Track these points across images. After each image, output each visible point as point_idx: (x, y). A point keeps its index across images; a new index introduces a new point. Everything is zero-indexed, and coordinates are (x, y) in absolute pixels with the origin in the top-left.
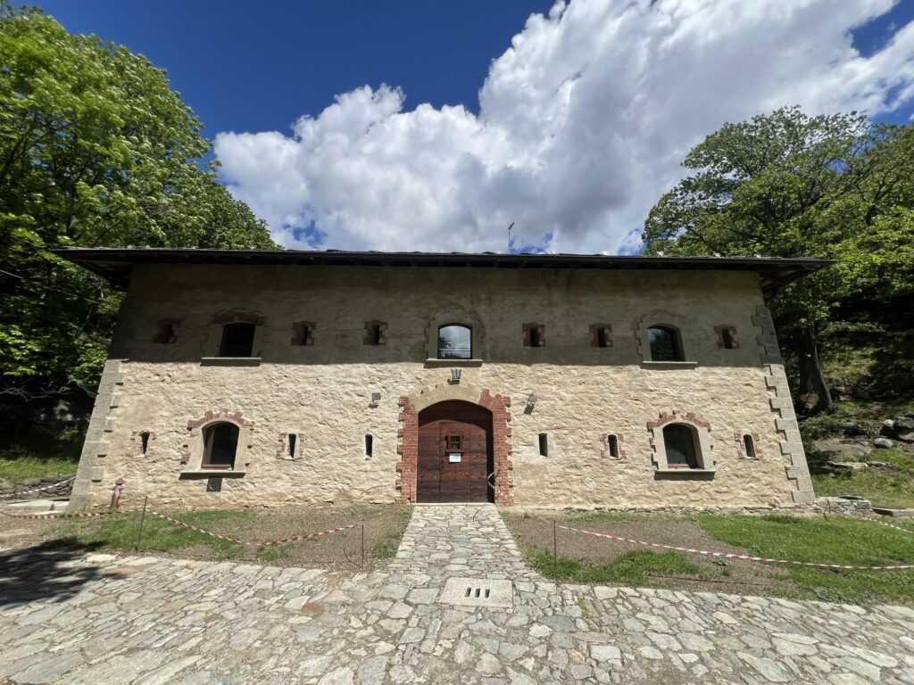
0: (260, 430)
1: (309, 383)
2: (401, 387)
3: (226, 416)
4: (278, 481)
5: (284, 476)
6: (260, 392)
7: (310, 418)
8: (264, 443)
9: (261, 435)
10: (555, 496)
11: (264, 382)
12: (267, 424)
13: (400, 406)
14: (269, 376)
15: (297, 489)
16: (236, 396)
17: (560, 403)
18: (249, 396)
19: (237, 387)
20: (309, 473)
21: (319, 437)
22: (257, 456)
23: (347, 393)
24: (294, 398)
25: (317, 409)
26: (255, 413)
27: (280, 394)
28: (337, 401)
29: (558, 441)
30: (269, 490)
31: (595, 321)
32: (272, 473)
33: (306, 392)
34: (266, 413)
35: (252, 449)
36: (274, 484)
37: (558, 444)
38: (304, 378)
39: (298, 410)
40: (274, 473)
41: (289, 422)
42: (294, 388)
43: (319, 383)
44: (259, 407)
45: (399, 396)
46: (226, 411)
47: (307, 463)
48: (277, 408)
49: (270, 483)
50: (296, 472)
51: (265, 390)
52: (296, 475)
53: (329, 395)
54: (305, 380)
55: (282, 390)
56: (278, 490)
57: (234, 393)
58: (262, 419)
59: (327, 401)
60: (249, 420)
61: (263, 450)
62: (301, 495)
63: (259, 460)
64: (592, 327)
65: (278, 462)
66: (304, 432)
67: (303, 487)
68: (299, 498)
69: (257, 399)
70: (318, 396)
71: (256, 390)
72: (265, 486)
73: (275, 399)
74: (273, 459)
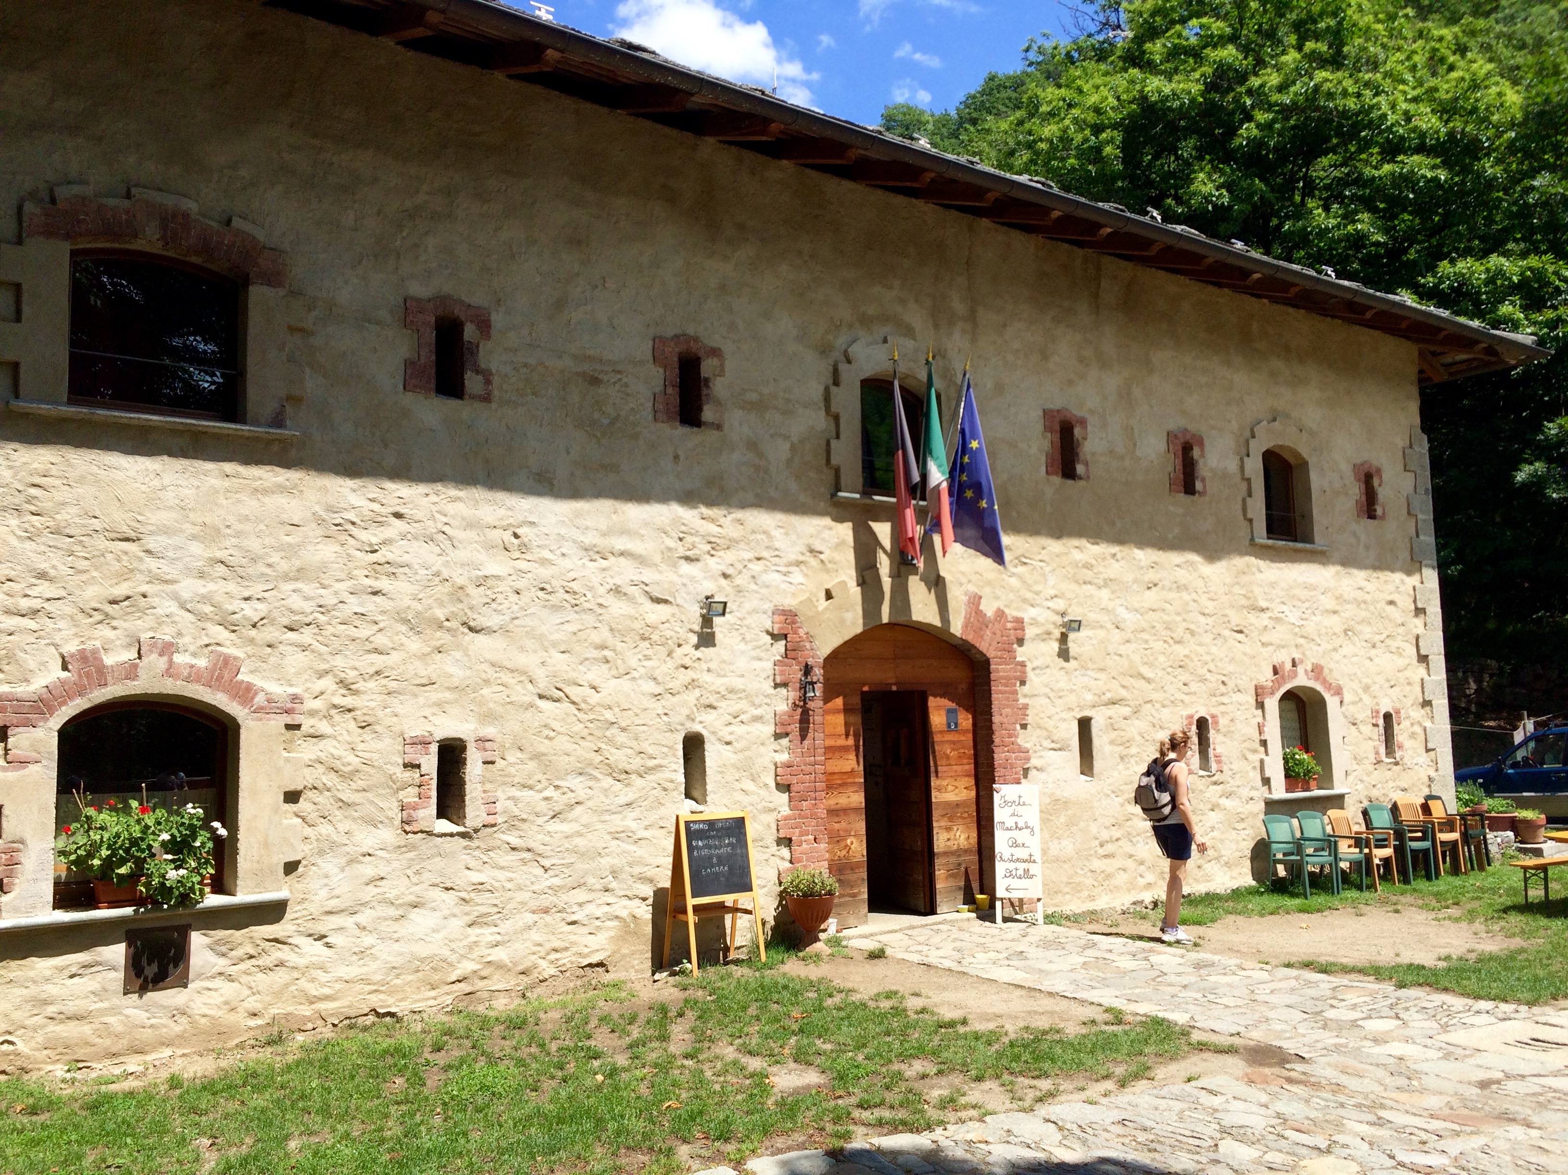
0: (323, 727)
1: (490, 547)
2: (774, 578)
3: (170, 671)
4: (414, 914)
5: (437, 894)
6: (300, 574)
7: (506, 677)
8: (348, 776)
9: (328, 747)
10: (1109, 876)
11: (313, 531)
12: (349, 701)
13: (775, 637)
14: (331, 509)
15: (487, 934)
16: (202, 587)
17: (1117, 636)
18: (256, 590)
19: (196, 548)
20: (521, 876)
21: (544, 746)
22: (325, 829)
23: (616, 591)
24: (441, 604)
25: (529, 643)
26: (295, 660)
27: (383, 584)
28: (590, 619)
29: (1114, 735)
30: (388, 953)
31: (1176, 423)
32: (389, 889)
33: (481, 582)
34: (339, 662)
35: (303, 804)
36: (403, 929)
37: (1112, 742)
38: (470, 525)
39: (459, 646)
40: (393, 888)
41: (433, 694)
42: (438, 563)
43: (524, 548)
44: (306, 636)
45: (768, 606)
46: (167, 649)
47: (515, 841)
48: (381, 640)
49: (387, 927)
50: (476, 877)
51: (323, 568)
52: (479, 887)
53: (561, 595)
54: (472, 534)
55: (390, 569)
56: (423, 950)
57: (188, 571)
58: (327, 683)
59: (557, 618)
60: (276, 689)
61: (345, 805)
62: (499, 955)
63: (334, 846)
64: (1171, 436)
65: (413, 847)
66: (489, 731)
67: (506, 927)
68: (499, 966)
69: (296, 602)
70: (525, 598)
71: (284, 566)
72: (368, 940)
73: (371, 605)
74: (389, 835)
